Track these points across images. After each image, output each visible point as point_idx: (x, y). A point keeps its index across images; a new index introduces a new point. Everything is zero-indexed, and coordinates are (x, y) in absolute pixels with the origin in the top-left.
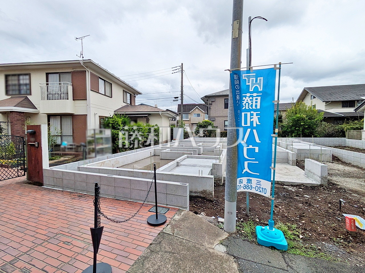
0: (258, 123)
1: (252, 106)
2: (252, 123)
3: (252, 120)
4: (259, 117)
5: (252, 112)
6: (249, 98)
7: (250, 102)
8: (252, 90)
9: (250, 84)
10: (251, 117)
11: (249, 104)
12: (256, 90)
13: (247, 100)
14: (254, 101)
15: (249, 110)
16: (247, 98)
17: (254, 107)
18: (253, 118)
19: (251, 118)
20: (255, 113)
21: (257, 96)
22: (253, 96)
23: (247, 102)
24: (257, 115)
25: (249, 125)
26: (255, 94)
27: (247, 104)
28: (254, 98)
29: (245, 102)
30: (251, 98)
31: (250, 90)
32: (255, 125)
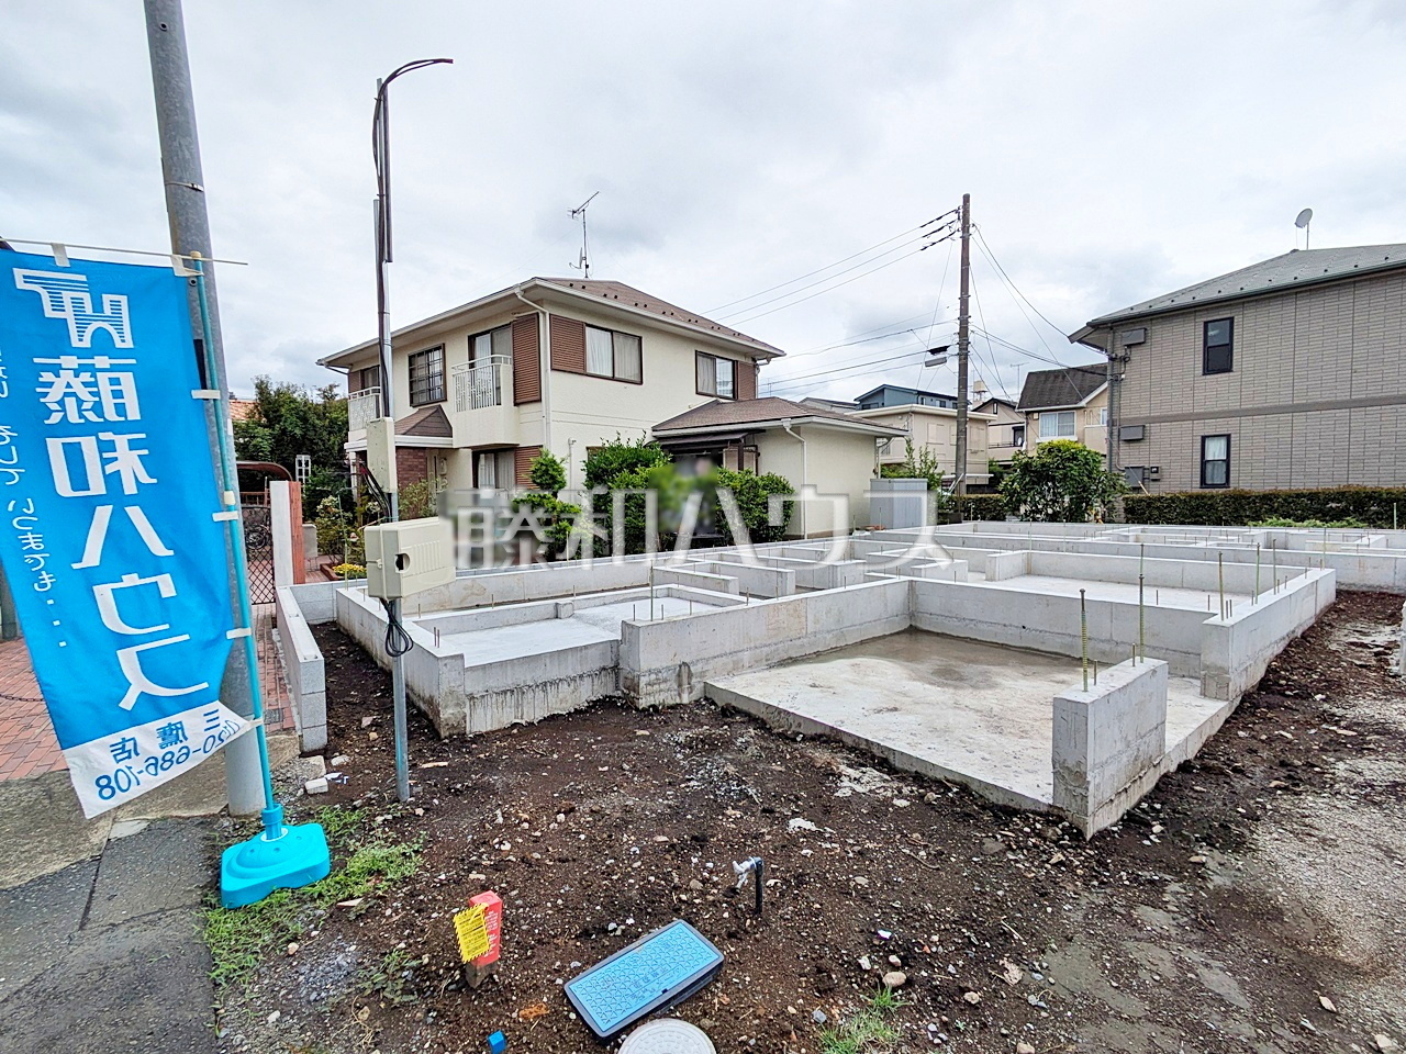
0: (145, 479)
1: (98, 408)
2: (113, 480)
3: (110, 469)
4: (146, 452)
5: (104, 436)
6: (77, 376)
7: (84, 393)
8: (86, 344)
9: (68, 314)
10: (105, 455)
11: (80, 402)
12: (102, 344)
13: (69, 386)
14: (105, 389)
15: (88, 429)
16: (67, 376)
17: (111, 415)
18: (116, 459)
19: (105, 462)
20: (121, 441)
21: (113, 368)
22: (93, 370)
23: (66, 394)
24: (133, 445)
25: (97, 486)
26: (102, 362)
27: (71, 403)
28: (103, 378)
29: (55, 394)
30: (85, 376)
31: (75, 343)
32: (130, 488)
